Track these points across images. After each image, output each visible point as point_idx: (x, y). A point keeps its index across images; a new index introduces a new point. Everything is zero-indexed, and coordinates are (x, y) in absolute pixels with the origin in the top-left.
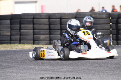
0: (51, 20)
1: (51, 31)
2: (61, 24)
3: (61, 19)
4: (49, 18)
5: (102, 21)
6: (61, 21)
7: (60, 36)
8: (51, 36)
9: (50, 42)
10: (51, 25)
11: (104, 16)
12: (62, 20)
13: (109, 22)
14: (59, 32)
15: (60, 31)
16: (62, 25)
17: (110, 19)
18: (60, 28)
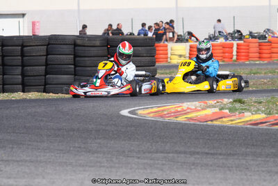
0: (5, 48)
1: (5, 67)
2: (23, 55)
3: (23, 46)
4: (3, 46)
5: (94, 51)
6: (22, 50)
7: (20, 77)
8: (5, 76)
9: (3, 87)
10: (6, 58)
11: (98, 43)
12: (25, 48)
13: (106, 54)
14: (19, 70)
15: (21, 68)
16: (25, 58)
17: (108, 48)
18: (20, 64)
